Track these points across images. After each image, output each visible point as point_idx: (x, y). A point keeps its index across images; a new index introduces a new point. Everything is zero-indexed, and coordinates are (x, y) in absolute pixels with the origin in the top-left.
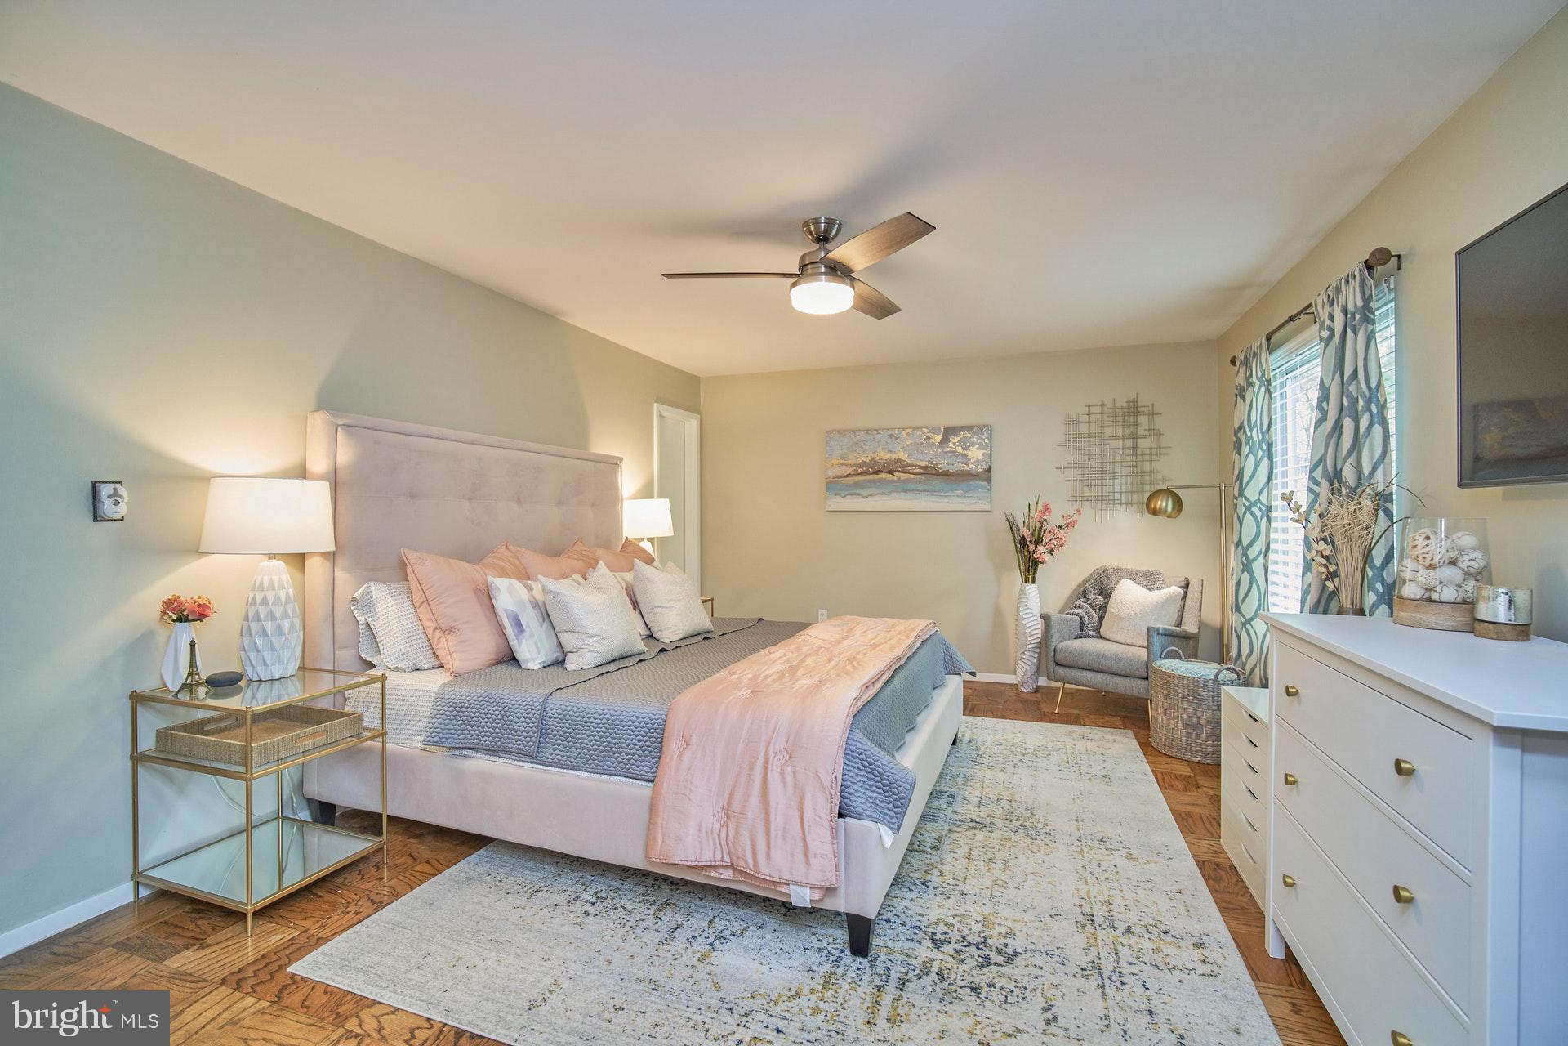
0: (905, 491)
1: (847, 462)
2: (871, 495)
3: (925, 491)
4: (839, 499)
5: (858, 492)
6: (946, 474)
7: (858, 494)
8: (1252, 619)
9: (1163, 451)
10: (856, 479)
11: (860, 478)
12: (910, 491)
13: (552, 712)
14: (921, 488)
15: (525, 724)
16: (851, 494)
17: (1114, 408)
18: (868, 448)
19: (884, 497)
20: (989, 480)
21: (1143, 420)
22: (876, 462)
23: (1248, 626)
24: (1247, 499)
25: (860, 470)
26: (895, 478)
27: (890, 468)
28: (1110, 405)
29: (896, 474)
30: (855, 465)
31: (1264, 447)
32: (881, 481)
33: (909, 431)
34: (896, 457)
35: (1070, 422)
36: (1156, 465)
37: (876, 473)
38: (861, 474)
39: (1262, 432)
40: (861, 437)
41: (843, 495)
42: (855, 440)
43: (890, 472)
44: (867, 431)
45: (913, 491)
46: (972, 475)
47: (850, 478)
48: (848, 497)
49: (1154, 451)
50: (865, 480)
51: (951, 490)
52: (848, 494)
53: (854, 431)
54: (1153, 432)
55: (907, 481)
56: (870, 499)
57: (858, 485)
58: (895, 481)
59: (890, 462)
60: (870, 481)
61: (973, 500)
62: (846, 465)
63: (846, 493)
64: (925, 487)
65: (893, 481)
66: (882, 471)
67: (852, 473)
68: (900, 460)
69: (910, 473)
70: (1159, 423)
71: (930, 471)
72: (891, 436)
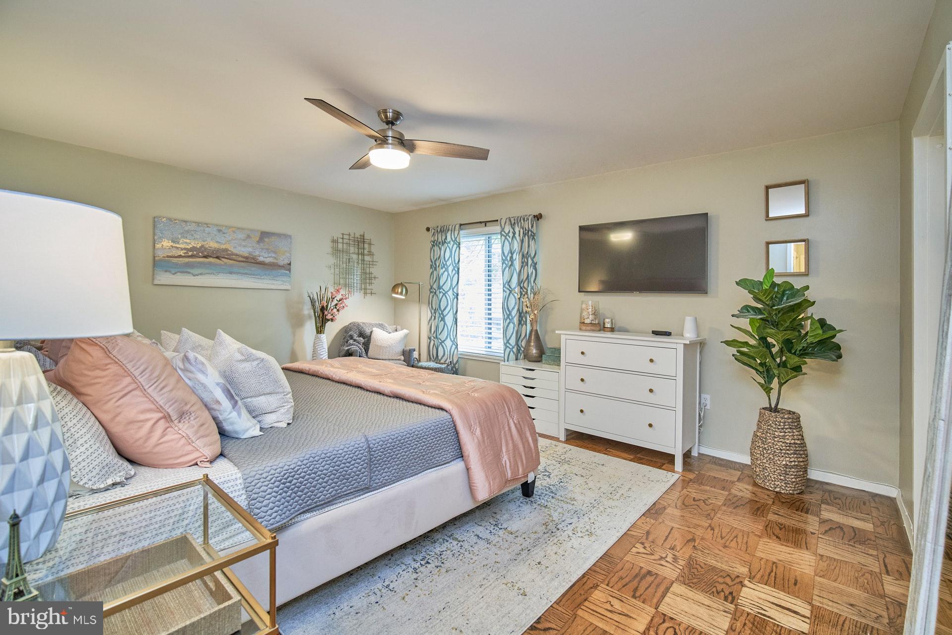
0: (231, 273)
1: (178, 246)
2: (201, 274)
3: (246, 274)
4: (168, 275)
5: (189, 270)
6: (262, 264)
7: (189, 273)
8: (445, 341)
9: (374, 263)
10: (187, 260)
11: (191, 260)
12: (234, 273)
13: (376, 446)
14: (244, 272)
15: (356, 465)
16: (181, 272)
17: (354, 238)
18: (198, 237)
19: (212, 276)
20: (289, 270)
21: (366, 246)
22: (206, 249)
23: (443, 344)
24: (444, 290)
25: (190, 253)
26: (222, 263)
27: (218, 255)
28: (352, 235)
29: (223, 259)
30: (185, 249)
31: (456, 269)
32: (210, 264)
33: (234, 229)
34: (223, 247)
35: (335, 241)
36: (372, 270)
37: (205, 257)
38: (192, 256)
39: (455, 263)
40: (192, 227)
41: (173, 272)
42: (186, 229)
43: (218, 258)
44: (198, 224)
45: (238, 273)
46: (280, 266)
47: (181, 259)
48: (179, 274)
49: (371, 263)
50: (195, 262)
51: (266, 275)
52: (178, 272)
53: (186, 222)
54: (370, 254)
55: (232, 266)
56: (199, 277)
57: (188, 265)
58: (222, 265)
59: (218, 250)
60: (199, 263)
61: (280, 283)
62: (177, 248)
63: (176, 270)
64: (246, 271)
65: (220, 265)
66: (211, 257)
67: (183, 255)
68: (227, 250)
69: (234, 260)
70: (373, 249)
71: (249, 260)
72: (219, 231)
